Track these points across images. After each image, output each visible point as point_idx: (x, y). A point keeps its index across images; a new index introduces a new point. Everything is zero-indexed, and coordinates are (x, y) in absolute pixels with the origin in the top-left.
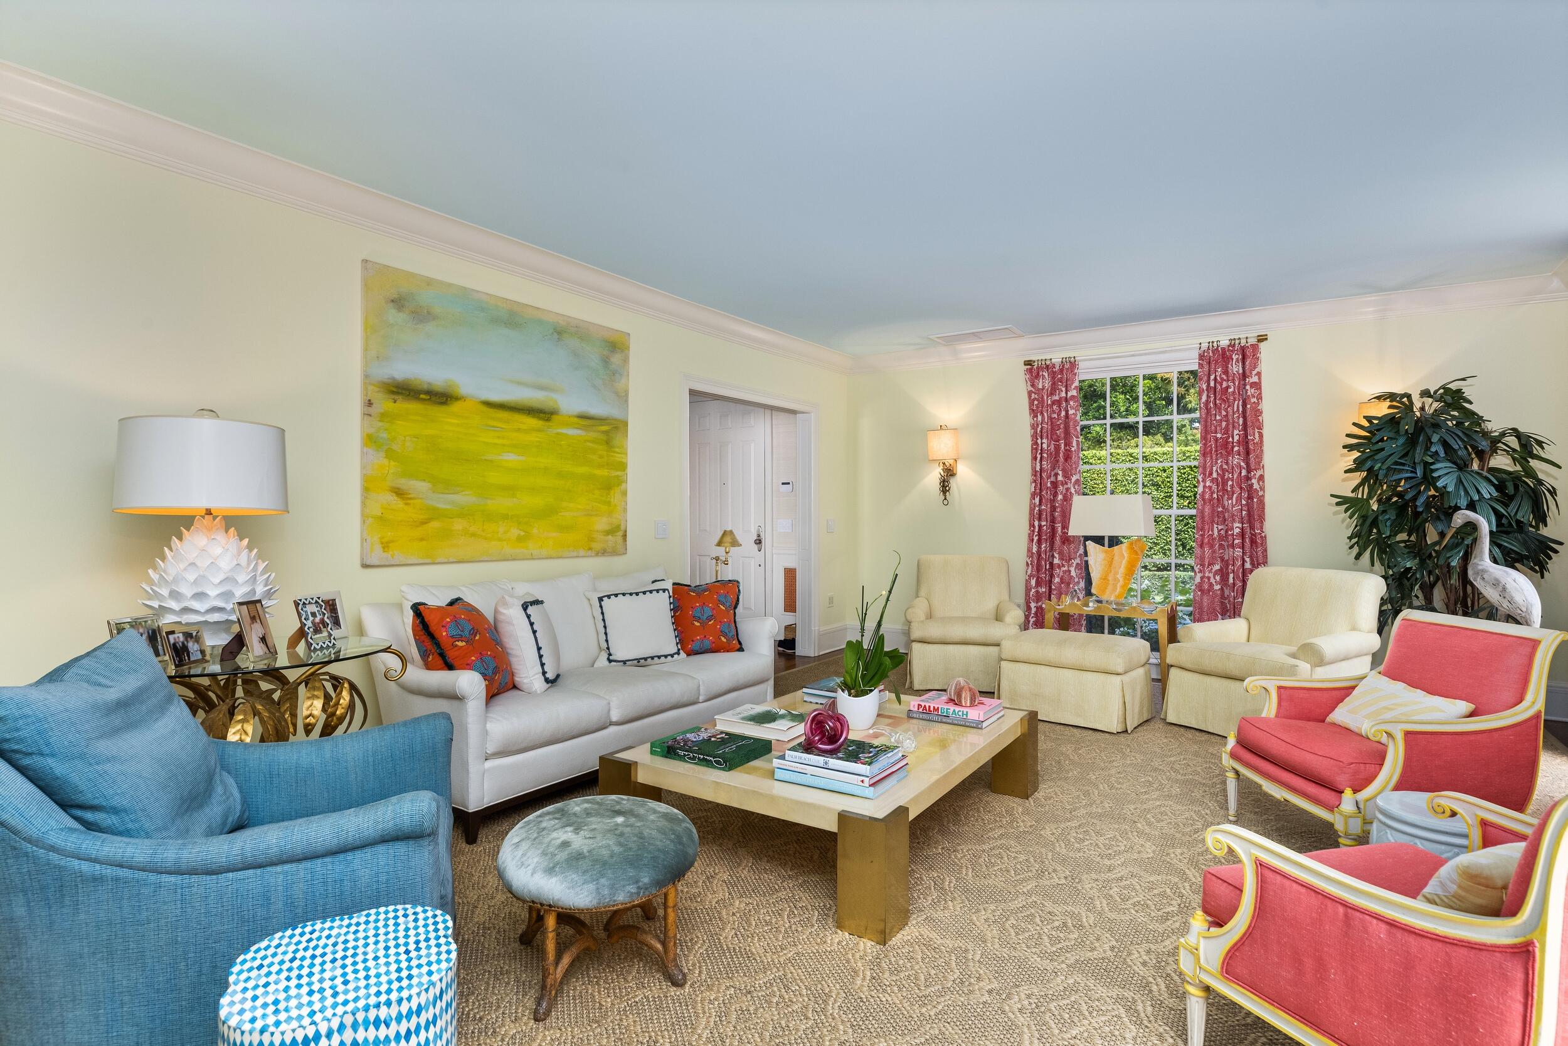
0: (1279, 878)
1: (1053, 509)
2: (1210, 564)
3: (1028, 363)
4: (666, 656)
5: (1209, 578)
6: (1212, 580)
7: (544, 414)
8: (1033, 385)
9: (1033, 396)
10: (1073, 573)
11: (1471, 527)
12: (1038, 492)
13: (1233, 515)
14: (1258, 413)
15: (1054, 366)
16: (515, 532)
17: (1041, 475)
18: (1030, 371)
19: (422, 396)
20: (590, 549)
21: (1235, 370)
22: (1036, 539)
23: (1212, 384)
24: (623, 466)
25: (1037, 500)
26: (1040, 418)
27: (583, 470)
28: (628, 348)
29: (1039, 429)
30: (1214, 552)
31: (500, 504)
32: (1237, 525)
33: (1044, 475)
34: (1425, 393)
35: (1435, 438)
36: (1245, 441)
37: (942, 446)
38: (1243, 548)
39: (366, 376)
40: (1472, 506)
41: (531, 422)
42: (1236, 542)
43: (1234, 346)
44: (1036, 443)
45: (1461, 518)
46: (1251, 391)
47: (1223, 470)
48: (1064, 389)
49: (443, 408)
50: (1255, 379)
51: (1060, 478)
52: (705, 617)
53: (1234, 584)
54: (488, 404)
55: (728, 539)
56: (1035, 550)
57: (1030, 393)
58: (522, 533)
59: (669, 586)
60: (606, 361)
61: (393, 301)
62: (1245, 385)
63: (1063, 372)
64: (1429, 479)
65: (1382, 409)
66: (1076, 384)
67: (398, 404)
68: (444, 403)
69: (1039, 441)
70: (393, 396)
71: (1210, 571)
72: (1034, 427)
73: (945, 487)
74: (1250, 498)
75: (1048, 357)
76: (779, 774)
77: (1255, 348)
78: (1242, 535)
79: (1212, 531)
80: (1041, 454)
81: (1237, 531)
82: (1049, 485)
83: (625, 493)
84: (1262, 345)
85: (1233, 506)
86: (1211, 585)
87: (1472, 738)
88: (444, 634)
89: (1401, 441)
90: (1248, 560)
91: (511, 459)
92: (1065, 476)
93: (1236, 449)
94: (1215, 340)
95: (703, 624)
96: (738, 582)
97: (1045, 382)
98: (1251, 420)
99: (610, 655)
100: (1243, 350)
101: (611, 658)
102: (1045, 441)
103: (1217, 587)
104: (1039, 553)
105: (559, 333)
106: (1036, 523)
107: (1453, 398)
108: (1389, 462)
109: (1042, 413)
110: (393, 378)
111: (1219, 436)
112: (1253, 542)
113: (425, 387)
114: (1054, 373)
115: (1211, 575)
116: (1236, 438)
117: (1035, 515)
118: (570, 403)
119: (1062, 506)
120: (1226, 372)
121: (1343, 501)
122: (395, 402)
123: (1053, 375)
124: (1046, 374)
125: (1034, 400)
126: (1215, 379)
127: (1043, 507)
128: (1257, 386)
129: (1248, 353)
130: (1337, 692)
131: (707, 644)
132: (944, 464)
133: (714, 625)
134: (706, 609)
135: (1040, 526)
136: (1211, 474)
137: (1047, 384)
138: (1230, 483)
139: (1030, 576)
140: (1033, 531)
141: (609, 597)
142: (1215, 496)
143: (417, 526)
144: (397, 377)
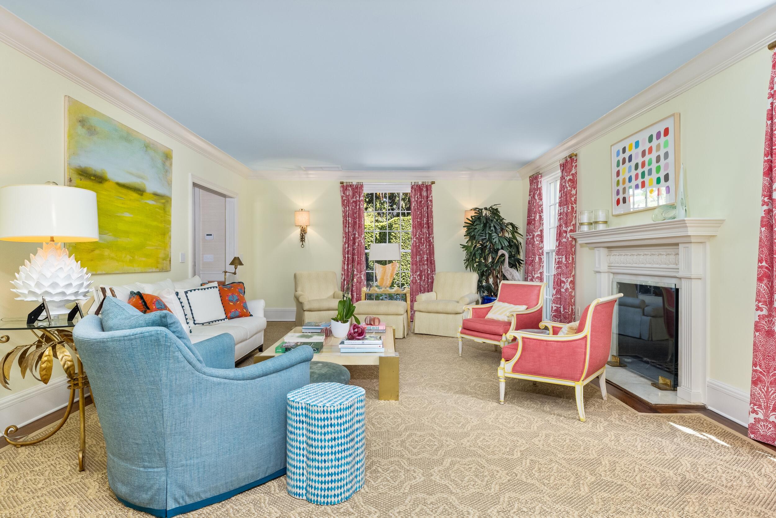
0: (529, 340)
1: (354, 249)
2: (415, 272)
3: (342, 183)
4: (221, 320)
5: (415, 278)
6: (417, 279)
7: (140, 191)
8: (344, 193)
9: (344, 198)
10: (363, 278)
11: (503, 255)
12: (347, 242)
13: (424, 252)
14: (432, 212)
15: (353, 186)
16: (128, 257)
17: (348, 235)
18: (343, 187)
19: (92, 178)
20: (157, 267)
21: (424, 194)
22: (346, 263)
23: (416, 199)
24: (169, 222)
25: (347, 245)
26: (348, 208)
27: (155, 223)
28: (172, 158)
29: (347, 213)
30: (417, 267)
31: (123, 241)
32: (425, 256)
33: (350, 234)
34: (486, 209)
35: (492, 225)
36: (428, 223)
37: (302, 219)
38: (427, 265)
39: (69, 164)
40: (502, 248)
41: (135, 195)
42: (425, 263)
43: (424, 185)
44: (346, 220)
45: (500, 252)
46: (430, 203)
47: (420, 234)
48: (358, 196)
49: (101, 185)
50: (430, 199)
51: (357, 236)
52: (235, 300)
53: (424, 280)
54: (118, 184)
55: (237, 261)
56: (346, 268)
57: (342, 197)
58: (131, 258)
59: (216, 284)
60: (164, 164)
61: (80, 121)
62: (427, 201)
63: (357, 189)
64: (490, 239)
65: (473, 213)
66: (363, 194)
67: (82, 182)
68: (101, 182)
69: (347, 219)
70: (80, 177)
71: (416, 275)
72: (344, 212)
73: (302, 239)
74: (430, 245)
75: (351, 181)
76: (342, 350)
77: (430, 186)
78: (427, 260)
79: (417, 258)
80: (348, 224)
81: (425, 258)
82: (352, 239)
83: (170, 238)
84: (433, 185)
85: (424, 249)
86: (416, 280)
87: (529, 315)
88: (154, 307)
89: (482, 225)
90: (429, 270)
91: (127, 216)
92: (359, 235)
93: (425, 226)
94: (417, 181)
95: (234, 304)
96: (243, 283)
97: (350, 192)
98: (430, 215)
99: (194, 321)
100: (427, 186)
101: (195, 322)
102: (350, 219)
103: (418, 281)
104: (348, 269)
105: (146, 147)
106: (346, 256)
107: (495, 212)
108: (479, 232)
109: (349, 206)
110: (80, 166)
111: (419, 220)
112: (431, 263)
113: (93, 172)
114: (353, 188)
115: (416, 276)
116: (425, 221)
117: (345, 252)
118: (151, 186)
119: (357, 248)
120: (421, 195)
121: (464, 247)
122: (81, 180)
123: (353, 189)
124: (350, 189)
125: (344, 200)
126: (417, 197)
127: (349, 249)
128: (431, 201)
129: (428, 188)
130: (487, 309)
131: (237, 313)
132: (302, 227)
133: (240, 304)
134: (235, 296)
135: (348, 257)
136: (416, 235)
137: (351, 193)
138: (423, 239)
139: (344, 280)
140: (345, 259)
141: (191, 291)
142: (418, 244)
143: (90, 253)
144: (81, 165)
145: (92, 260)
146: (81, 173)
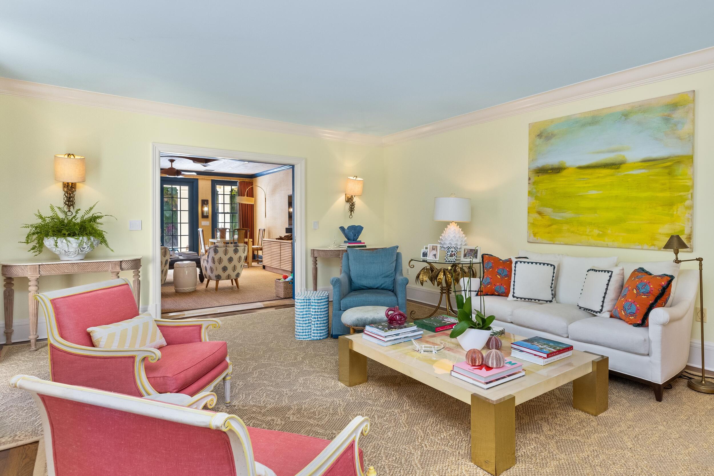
7: (615, 165)
16: (596, 232)
19: (549, 172)
27: (646, 195)
31: (588, 217)
39: (529, 168)
41: (605, 172)
54: (580, 168)
58: (601, 233)
61: (538, 136)
67: (540, 177)
68: (559, 172)
70: (538, 174)
91: (593, 193)
113: (550, 167)
143: (547, 227)
144: (539, 166)
145: (549, 233)
146: (538, 171)
